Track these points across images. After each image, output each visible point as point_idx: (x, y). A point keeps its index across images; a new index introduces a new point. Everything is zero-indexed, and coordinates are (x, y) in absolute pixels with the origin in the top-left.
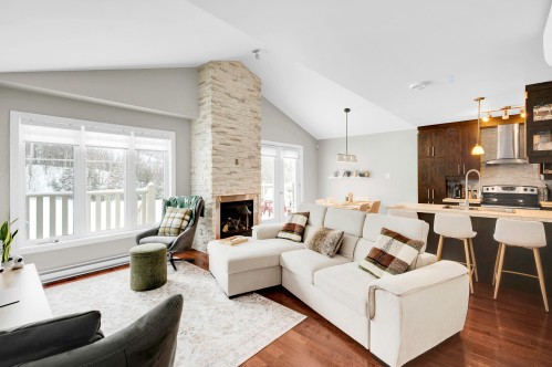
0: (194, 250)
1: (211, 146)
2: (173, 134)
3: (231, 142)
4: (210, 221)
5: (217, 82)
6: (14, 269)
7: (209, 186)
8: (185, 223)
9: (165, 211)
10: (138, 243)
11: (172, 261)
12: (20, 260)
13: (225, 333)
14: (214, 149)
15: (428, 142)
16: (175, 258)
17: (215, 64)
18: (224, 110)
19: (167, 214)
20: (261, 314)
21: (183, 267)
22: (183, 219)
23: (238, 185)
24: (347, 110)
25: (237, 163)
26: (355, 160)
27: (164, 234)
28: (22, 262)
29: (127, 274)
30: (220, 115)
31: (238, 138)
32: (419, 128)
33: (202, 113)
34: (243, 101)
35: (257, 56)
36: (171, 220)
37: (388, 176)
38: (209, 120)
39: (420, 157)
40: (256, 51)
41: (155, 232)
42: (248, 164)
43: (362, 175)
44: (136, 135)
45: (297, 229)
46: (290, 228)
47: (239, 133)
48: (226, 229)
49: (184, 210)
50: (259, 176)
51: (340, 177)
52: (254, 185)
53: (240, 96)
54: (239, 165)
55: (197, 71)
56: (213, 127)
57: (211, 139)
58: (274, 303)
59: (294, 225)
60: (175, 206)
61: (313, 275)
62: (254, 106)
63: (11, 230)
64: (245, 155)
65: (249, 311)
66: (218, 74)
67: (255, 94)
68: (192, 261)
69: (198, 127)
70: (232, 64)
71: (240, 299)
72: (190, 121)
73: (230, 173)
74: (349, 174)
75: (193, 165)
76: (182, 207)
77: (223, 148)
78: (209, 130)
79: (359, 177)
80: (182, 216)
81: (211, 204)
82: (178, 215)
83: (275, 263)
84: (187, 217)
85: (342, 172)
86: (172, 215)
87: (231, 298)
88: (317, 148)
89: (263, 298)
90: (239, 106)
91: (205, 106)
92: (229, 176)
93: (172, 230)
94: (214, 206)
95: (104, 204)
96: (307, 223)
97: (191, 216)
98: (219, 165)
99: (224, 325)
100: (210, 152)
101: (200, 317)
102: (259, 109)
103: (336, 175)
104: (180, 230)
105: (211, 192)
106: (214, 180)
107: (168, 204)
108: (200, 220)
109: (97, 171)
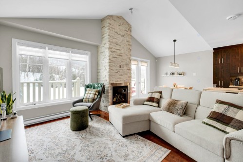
0: (100, 110)
1: (108, 58)
2: (89, 53)
3: (117, 56)
4: (108, 96)
5: (111, 26)
6: (12, 118)
7: (107, 78)
8: (96, 96)
9: (86, 91)
10: (74, 106)
11: (90, 115)
12: (15, 114)
13: (126, 160)
14: (110, 59)
15: (220, 56)
16: (91, 114)
17: (110, 17)
18: (114, 40)
19: (87, 92)
20: (143, 147)
21: (95, 118)
22: (95, 94)
23: (121, 78)
24: (175, 41)
25: (120, 67)
26: (178, 66)
27: (86, 102)
28: (16, 115)
29: (68, 121)
30: (112, 42)
31: (121, 54)
32: (214, 49)
33: (104, 42)
34: (123, 36)
35: (132, 12)
36: (89, 95)
37: (194, 74)
38: (107, 45)
39: (214, 64)
40: (131, 9)
41: (81, 101)
42: (125, 68)
43: (180, 74)
44: (72, 52)
45: (155, 100)
46: (151, 100)
47: (121, 52)
48: (115, 100)
49: (95, 90)
50: (130, 74)
51: (168, 75)
52: (128, 79)
53: (122, 33)
54: (121, 68)
55: (101, 21)
56: (109, 48)
57: (108, 55)
58: (149, 141)
59: (154, 98)
60: (91, 88)
61: (174, 127)
62: (128, 39)
63: (13, 98)
64: (124, 63)
65: (135, 145)
66: (112, 22)
67: (129, 33)
68: (99, 115)
69: (101, 49)
70: (118, 17)
71: (129, 137)
72: (97, 47)
73: (117, 72)
74: (173, 74)
75: (99, 68)
76: (94, 88)
77: (114, 59)
78: (107, 50)
79: (178, 75)
80: (95, 93)
81: (108, 87)
82: (92, 92)
83: (147, 119)
84: (97, 94)
85: (169, 73)
86: (90, 92)
87: (124, 137)
88: (156, 62)
89: (141, 138)
90: (121, 38)
91: (105, 39)
92: (117, 74)
93: (90, 100)
94: (110, 89)
95: (57, 89)
96: (161, 97)
97: (99, 93)
98: (112, 68)
99: (124, 154)
100: (108, 61)
101: (109, 148)
102: (130, 40)
103: (166, 74)
104: (93, 100)
105: (108, 81)
106: (110, 75)
107: (87, 87)
108: (103, 95)
109: (54, 75)
